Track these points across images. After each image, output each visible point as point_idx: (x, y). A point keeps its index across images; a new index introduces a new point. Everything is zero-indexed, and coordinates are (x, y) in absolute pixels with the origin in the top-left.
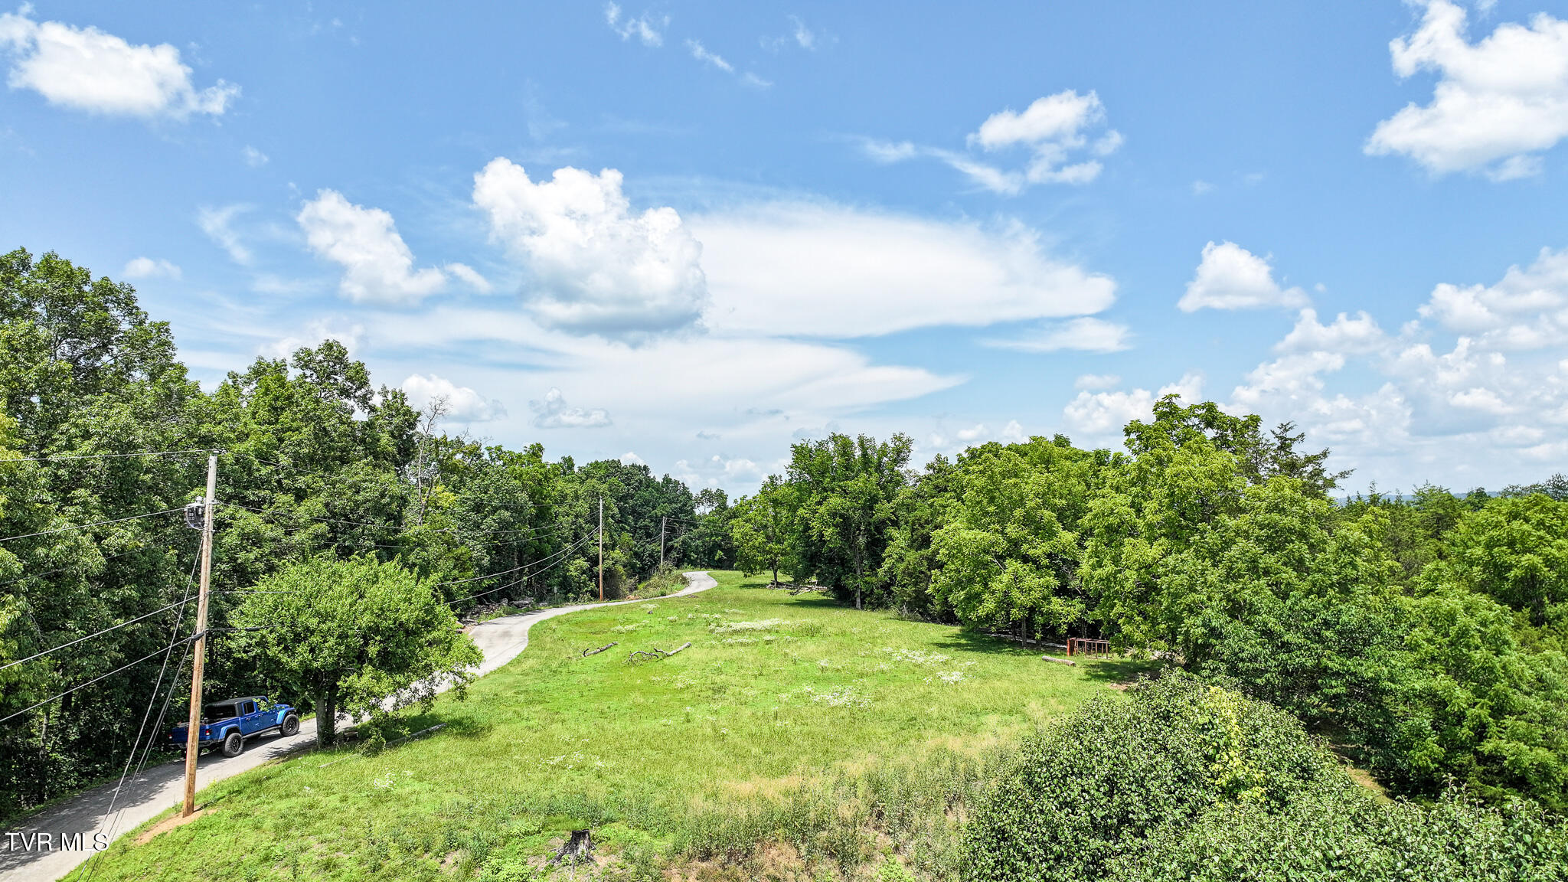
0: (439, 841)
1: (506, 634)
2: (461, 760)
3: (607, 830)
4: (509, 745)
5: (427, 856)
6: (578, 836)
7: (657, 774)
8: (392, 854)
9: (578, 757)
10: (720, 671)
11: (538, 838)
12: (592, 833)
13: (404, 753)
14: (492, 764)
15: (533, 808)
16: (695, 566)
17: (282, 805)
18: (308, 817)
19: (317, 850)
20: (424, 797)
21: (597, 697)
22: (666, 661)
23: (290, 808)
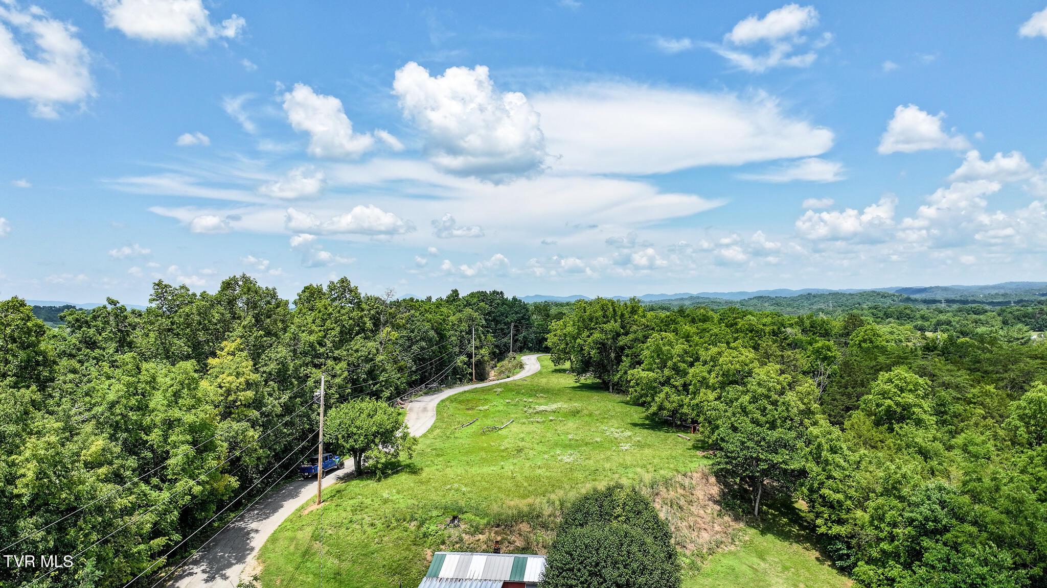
0: (408, 518)
1: (425, 410)
2: (412, 485)
3: (464, 516)
4: (430, 478)
5: (405, 523)
6: (455, 518)
7: (485, 494)
8: (393, 521)
9: (456, 486)
10: (523, 440)
11: (441, 518)
12: (459, 517)
13: (390, 481)
14: (424, 488)
15: (439, 507)
16: (531, 351)
17: (351, 502)
18: (361, 508)
19: (367, 520)
20: (401, 501)
21: (466, 453)
22: (500, 432)
23: (355, 504)
